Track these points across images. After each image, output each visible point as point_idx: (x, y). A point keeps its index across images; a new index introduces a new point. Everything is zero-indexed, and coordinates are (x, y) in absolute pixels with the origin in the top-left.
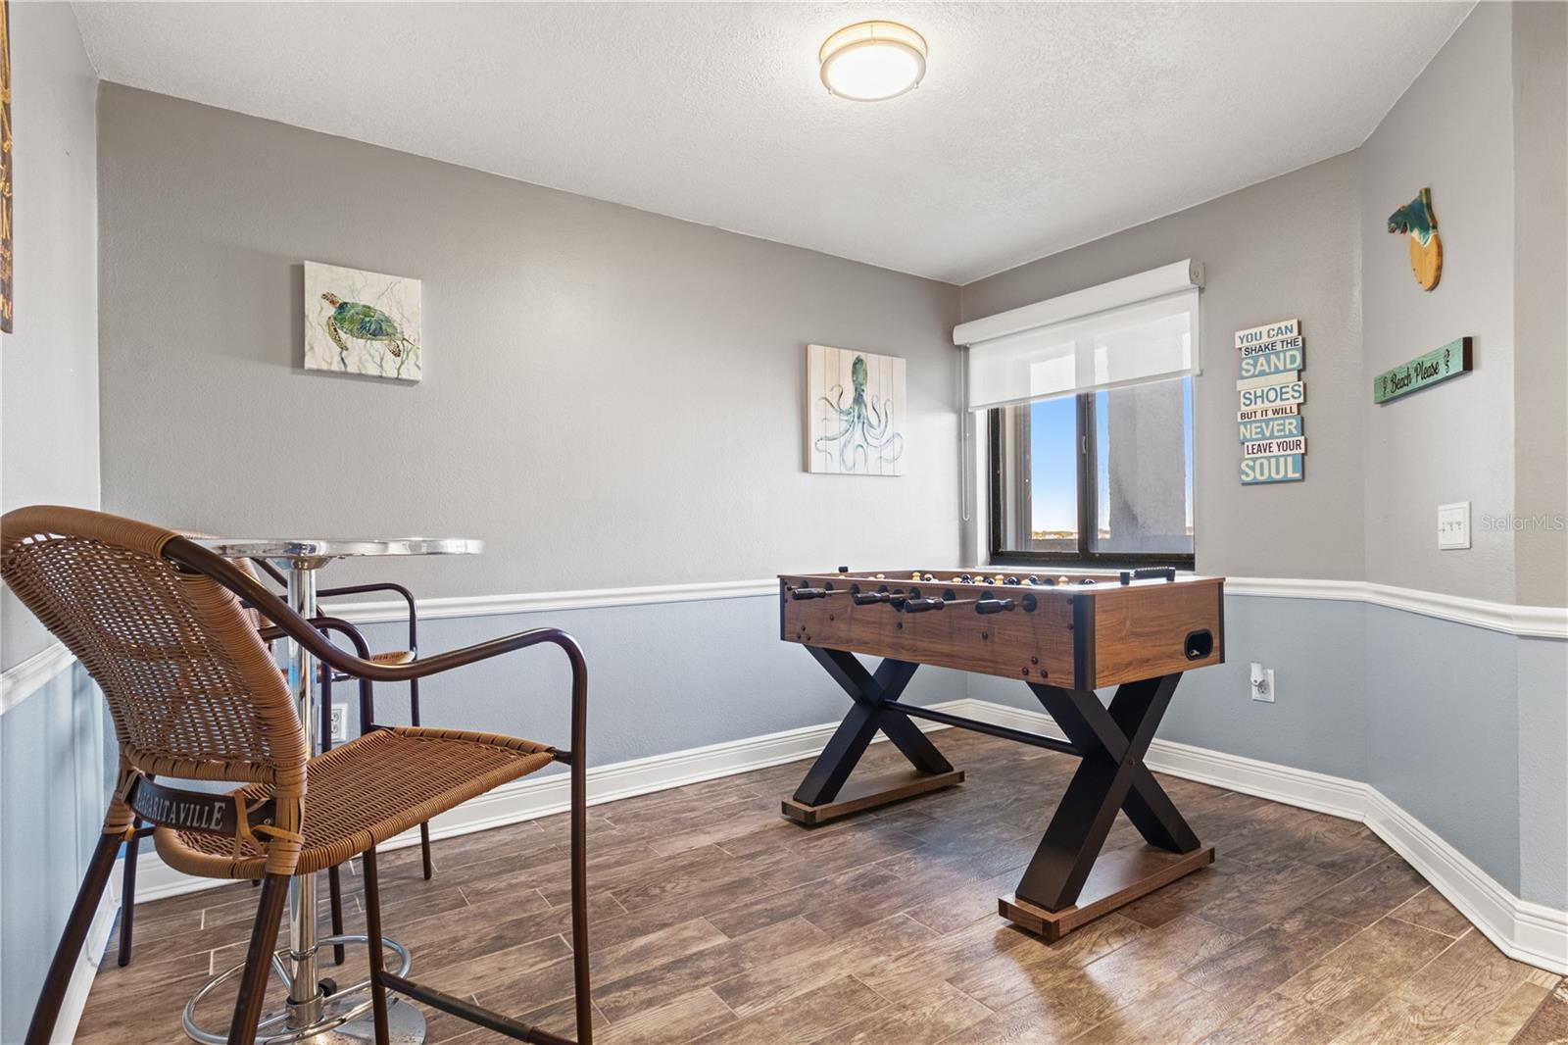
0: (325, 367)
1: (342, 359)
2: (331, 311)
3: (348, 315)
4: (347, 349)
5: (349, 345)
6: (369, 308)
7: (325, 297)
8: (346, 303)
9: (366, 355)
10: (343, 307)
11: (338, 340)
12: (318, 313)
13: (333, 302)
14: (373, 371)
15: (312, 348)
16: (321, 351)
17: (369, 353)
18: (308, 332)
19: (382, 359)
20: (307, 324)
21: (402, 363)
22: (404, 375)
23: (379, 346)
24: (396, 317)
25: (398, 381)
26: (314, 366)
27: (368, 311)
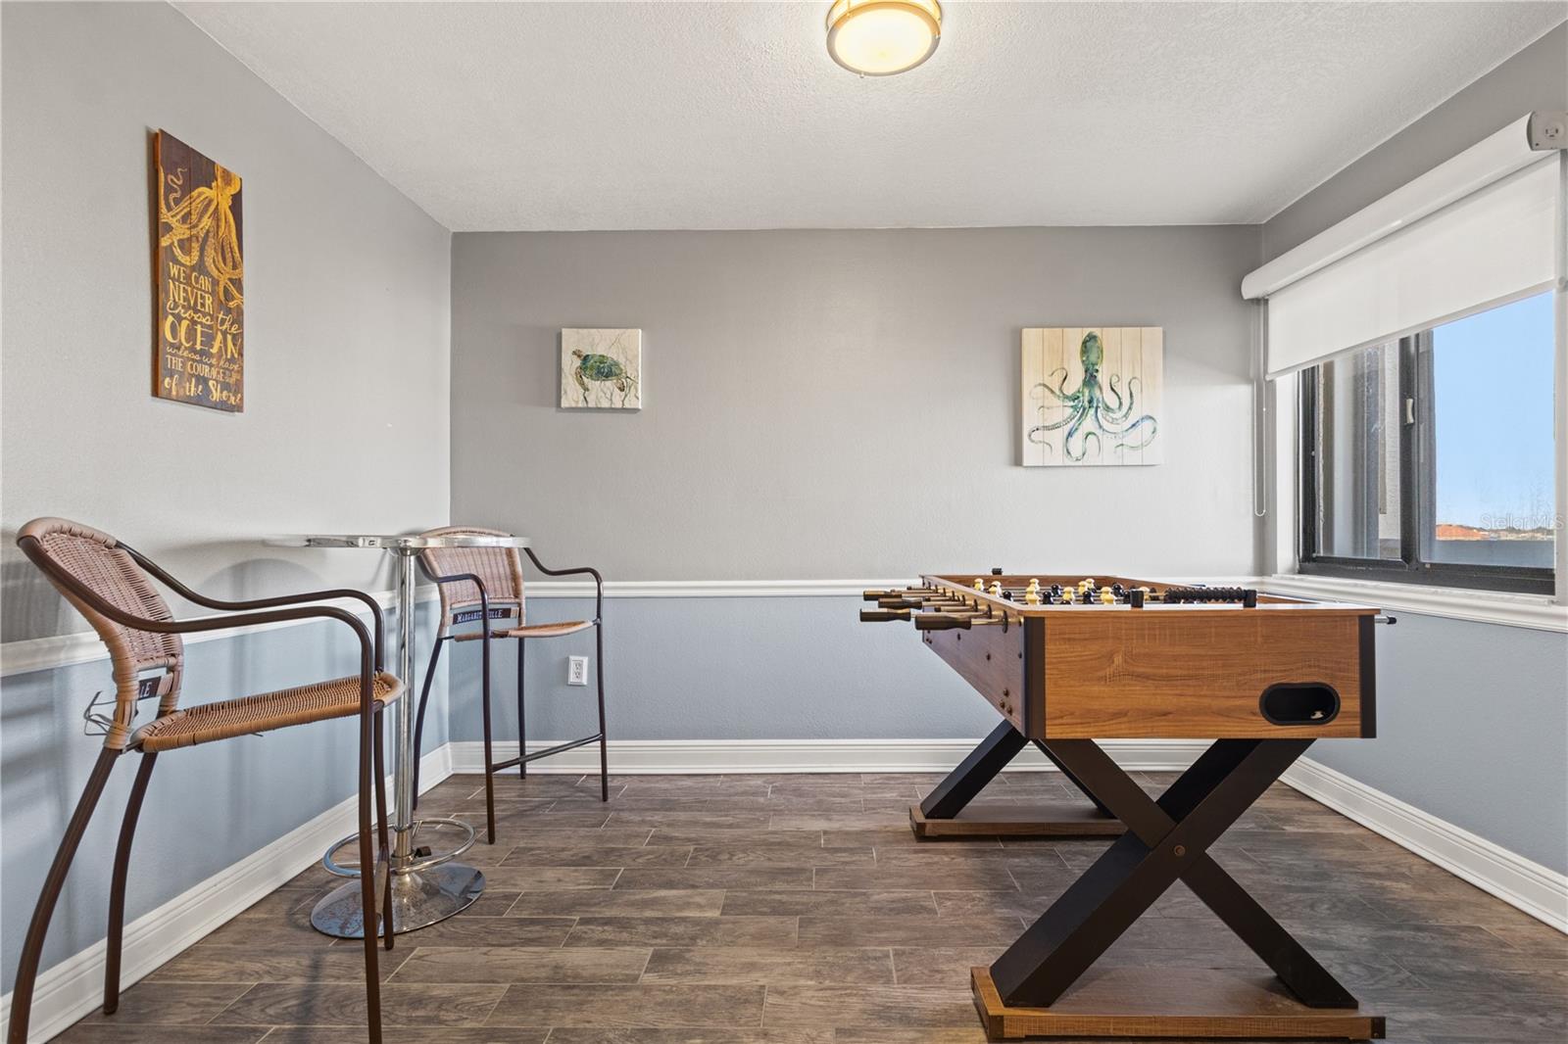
0: (574, 405)
1: (585, 398)
2: (578, 362)
3: (589, 364)
4: (588, 390)
5: (590, 387)
6: (603, 356)
7: (574, 353)
8: (588, 356)
9: (602, 392)
10: (586, 359)
11: (582, 384)
12: (570, 364)
13: (579, 356)
14: (605, 404)
15: (566, 392)
16: (572, 395)
17: (602, 390)
18: (564, 381)
19: (612, 394)
20: (563, 375)
21: (626, 396)
22: (627, 406)
23: (610, 385)
24: (621, 360)
25: (624, 410)
26: (567, 406)
27: (602, 359)
